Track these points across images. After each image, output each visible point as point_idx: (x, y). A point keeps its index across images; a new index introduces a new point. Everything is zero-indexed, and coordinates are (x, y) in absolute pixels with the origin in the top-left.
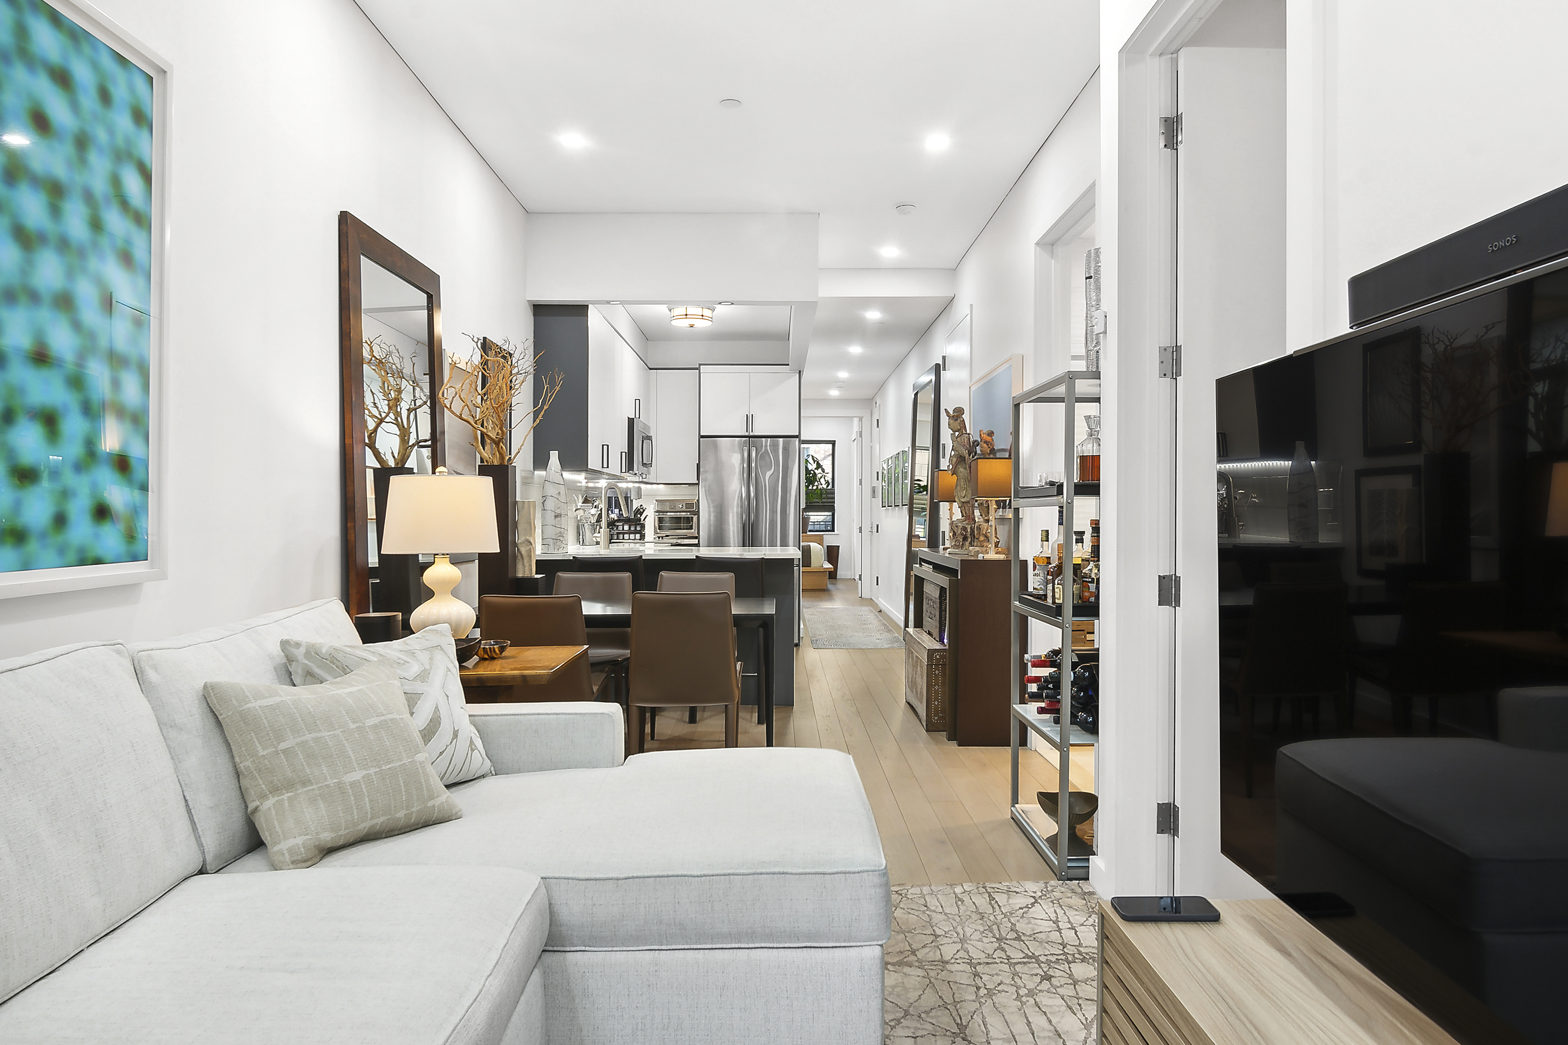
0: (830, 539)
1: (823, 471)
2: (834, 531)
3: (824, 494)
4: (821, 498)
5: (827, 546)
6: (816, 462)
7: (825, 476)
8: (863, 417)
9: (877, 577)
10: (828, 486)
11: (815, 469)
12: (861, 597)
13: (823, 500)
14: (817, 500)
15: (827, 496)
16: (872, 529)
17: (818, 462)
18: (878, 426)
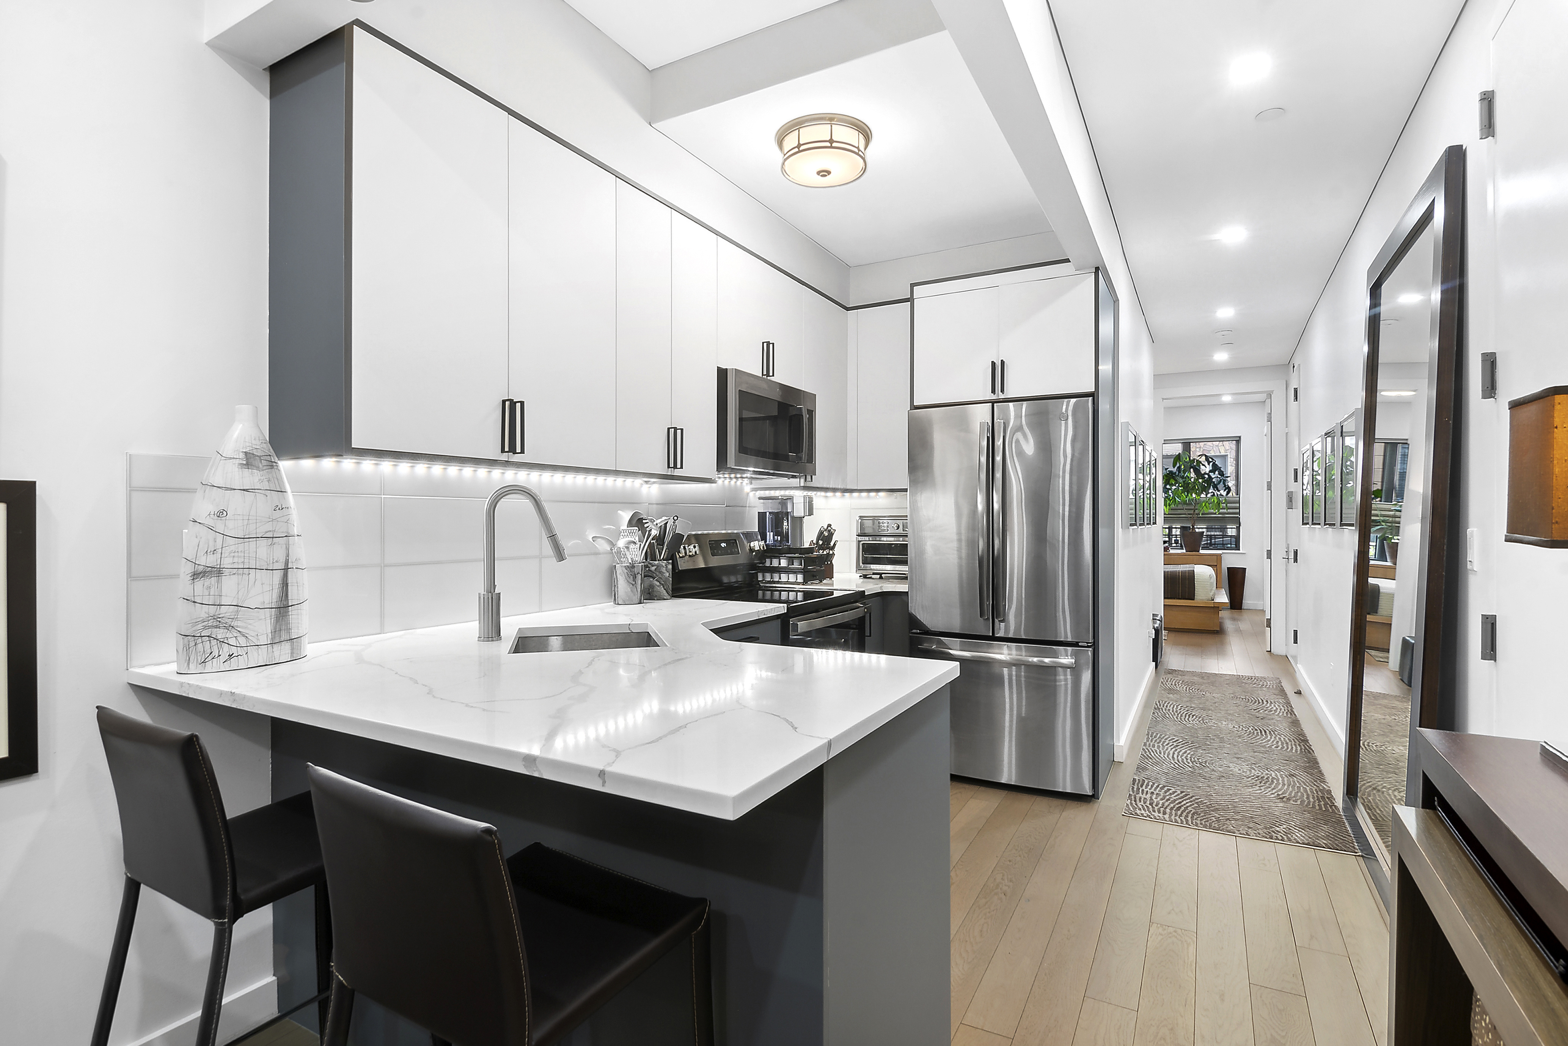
0: (1231, 559)
1: (1222, 474)
2: (1239, 550)
3: (1224, 503)
4: (1218, 507)
5: (1227, 568)
6: (1211, 464)
7: (1224, 480)
8: (1272, 392)
9: (1296, 632)
10: (1228, 493)
11: (1210, 471)
12: (1270, 651)
13: (1221, 511)
14: (1212, 511)
15: (1226, 505)
16: (1288, 555)
17: (1214, 463)
18: (1296, 399)
